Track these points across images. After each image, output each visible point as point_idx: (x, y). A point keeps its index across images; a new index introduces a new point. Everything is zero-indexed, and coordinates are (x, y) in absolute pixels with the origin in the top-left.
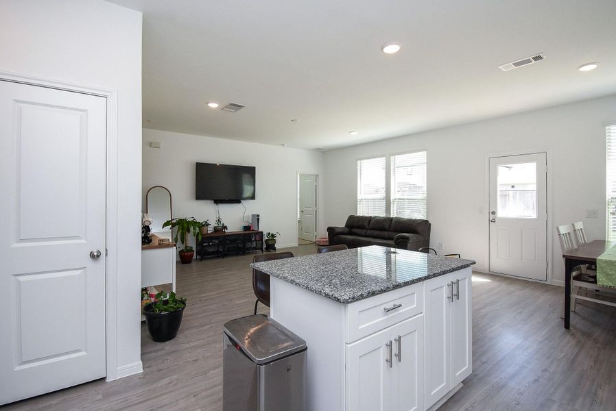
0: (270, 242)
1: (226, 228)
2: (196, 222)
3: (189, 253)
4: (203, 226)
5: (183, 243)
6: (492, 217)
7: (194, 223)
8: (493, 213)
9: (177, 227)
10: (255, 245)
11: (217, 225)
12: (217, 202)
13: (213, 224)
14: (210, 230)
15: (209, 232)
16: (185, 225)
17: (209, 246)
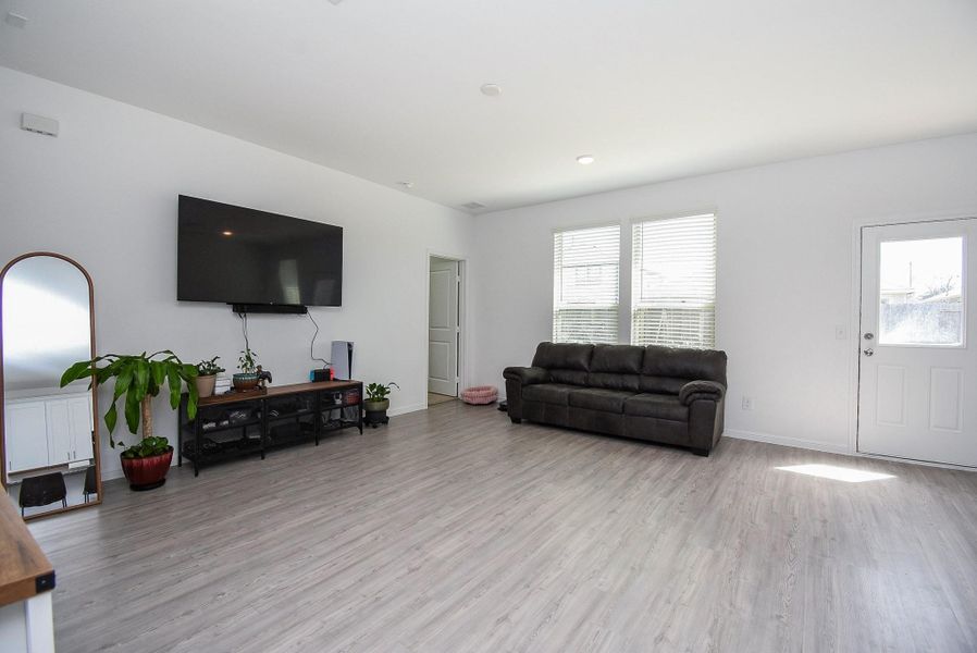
0: (377, 406)
1: (267, 376)
2: (180, 366)
3: (156, 459)
4: (202, 374)
5: (133, 430)
6: (865, 345)
7: (175, 369)
8: (869, 336)
9: (112, 381)
10: (338, 417)
11: (240, 371)
12: (242, 308)
13: (231, 367)
14: (223, 385)
15: (219, 391)
16: (142, 377)
17: (219, 429)
